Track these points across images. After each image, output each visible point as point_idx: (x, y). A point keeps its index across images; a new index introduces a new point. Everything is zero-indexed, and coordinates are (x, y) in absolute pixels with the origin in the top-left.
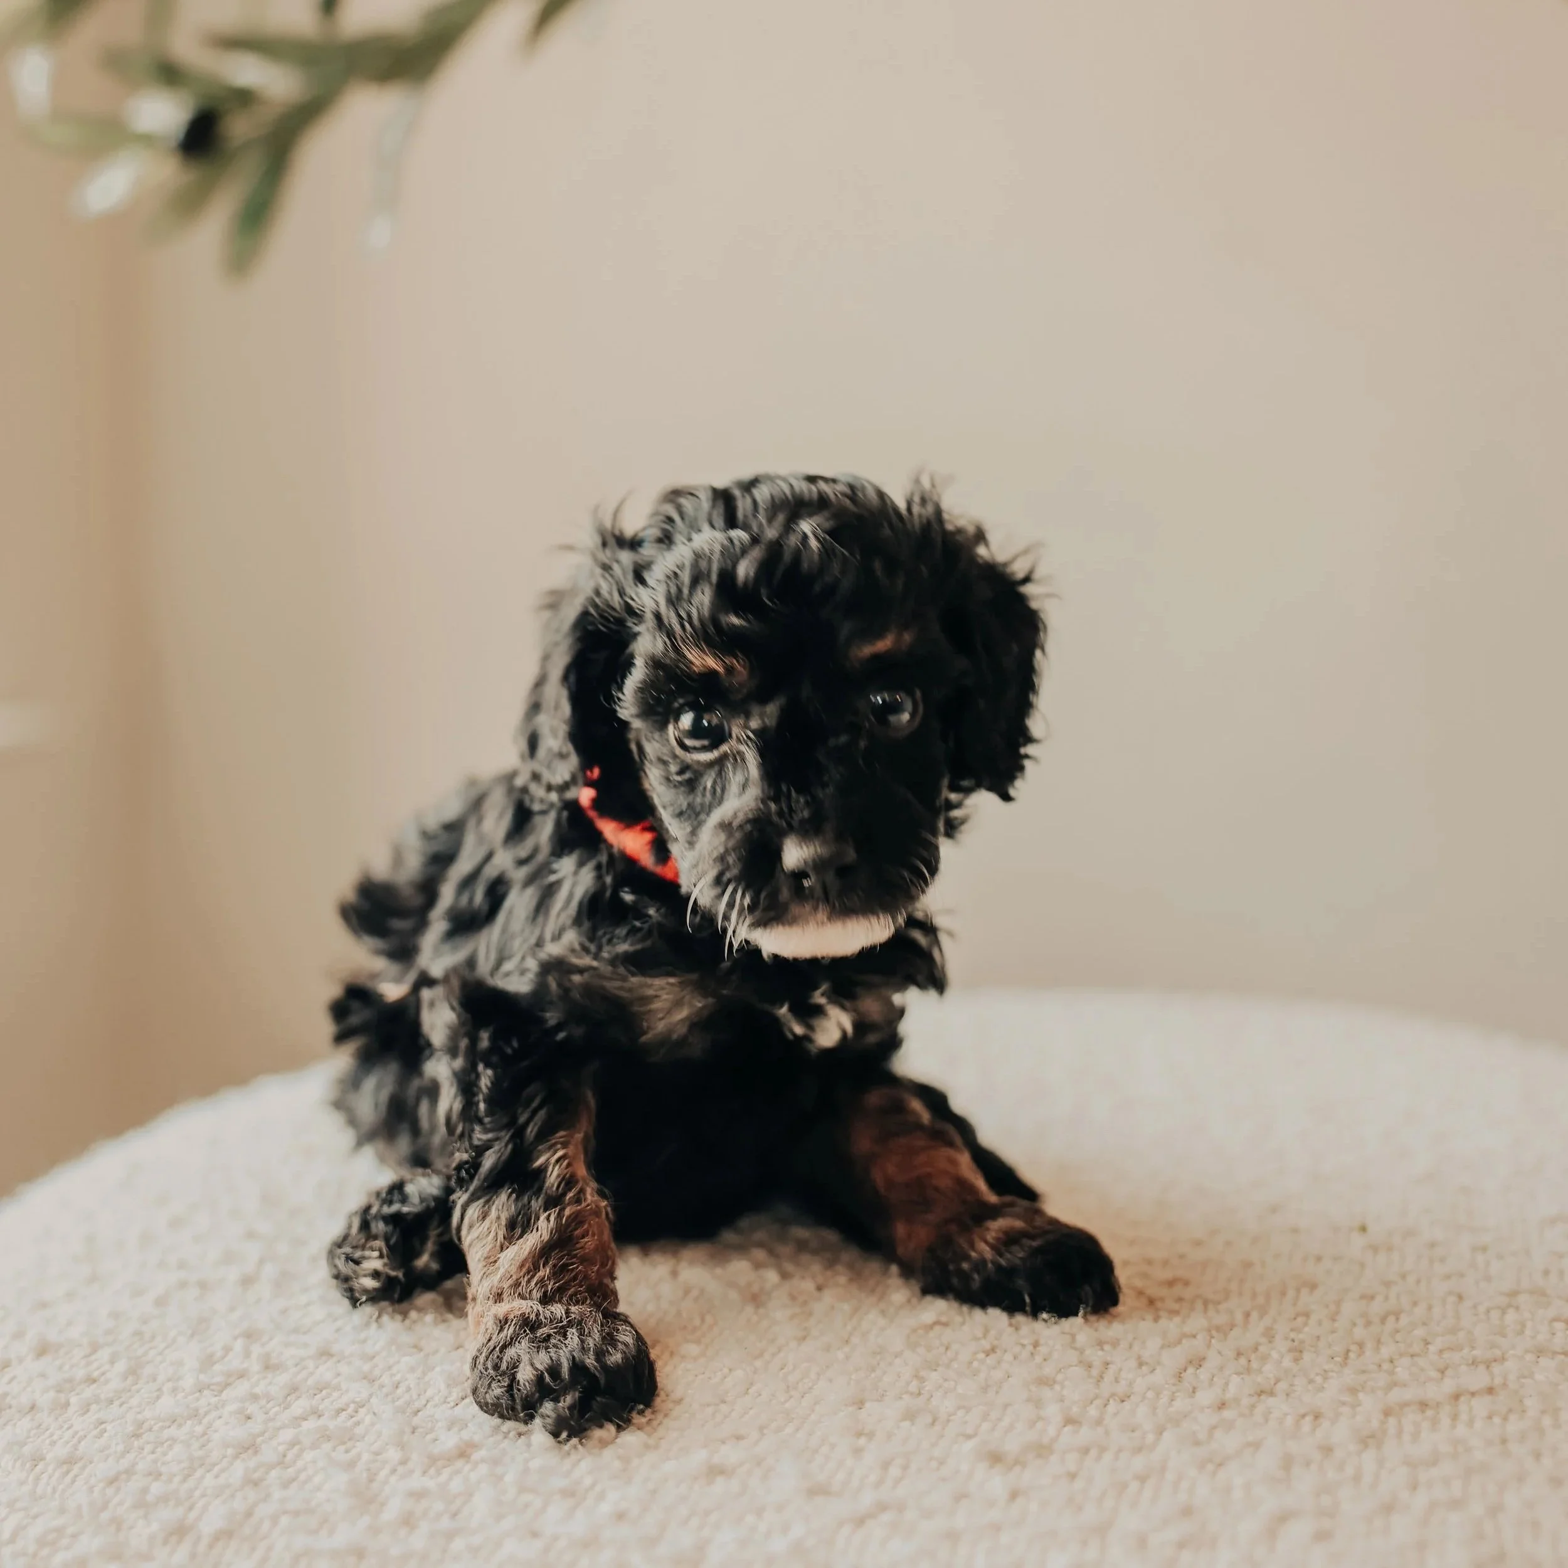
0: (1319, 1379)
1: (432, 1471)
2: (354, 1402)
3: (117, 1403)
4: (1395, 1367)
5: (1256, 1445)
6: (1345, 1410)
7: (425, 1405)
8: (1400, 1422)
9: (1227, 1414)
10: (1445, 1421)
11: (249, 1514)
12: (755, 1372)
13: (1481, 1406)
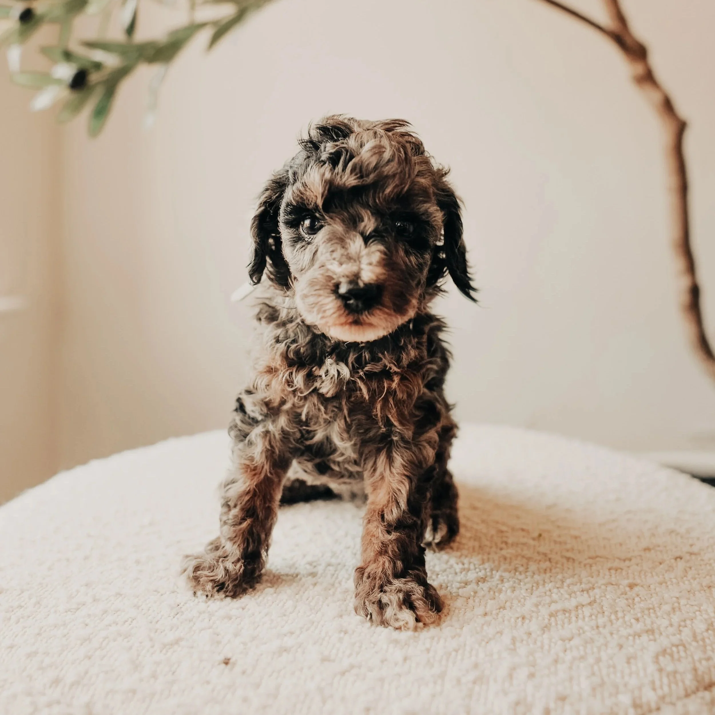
0: (522, 600)
1: (164, 651)
2: (130, 618)
3: (31, 618)
4: (552, 593)
5: (501, 633)
6: (534, 615)
7: (161, 618)
8: (556, 619)
9: (488, 618)
10: (574, 619)
11: (86, 673)
12: (297, 601)
13: (587, 611)
